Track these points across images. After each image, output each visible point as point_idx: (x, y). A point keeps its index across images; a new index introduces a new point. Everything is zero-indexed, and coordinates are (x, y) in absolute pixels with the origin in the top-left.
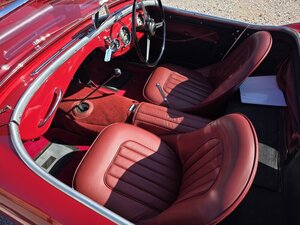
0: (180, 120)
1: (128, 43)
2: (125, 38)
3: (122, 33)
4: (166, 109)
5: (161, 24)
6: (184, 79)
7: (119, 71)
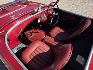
0: (57, 43)
1: (46, 18)
2: (46, 17)
3: (45, 15)
4: (54, 39)
5: (58, 14)
6: (63, 31)
7: (41, 26)
